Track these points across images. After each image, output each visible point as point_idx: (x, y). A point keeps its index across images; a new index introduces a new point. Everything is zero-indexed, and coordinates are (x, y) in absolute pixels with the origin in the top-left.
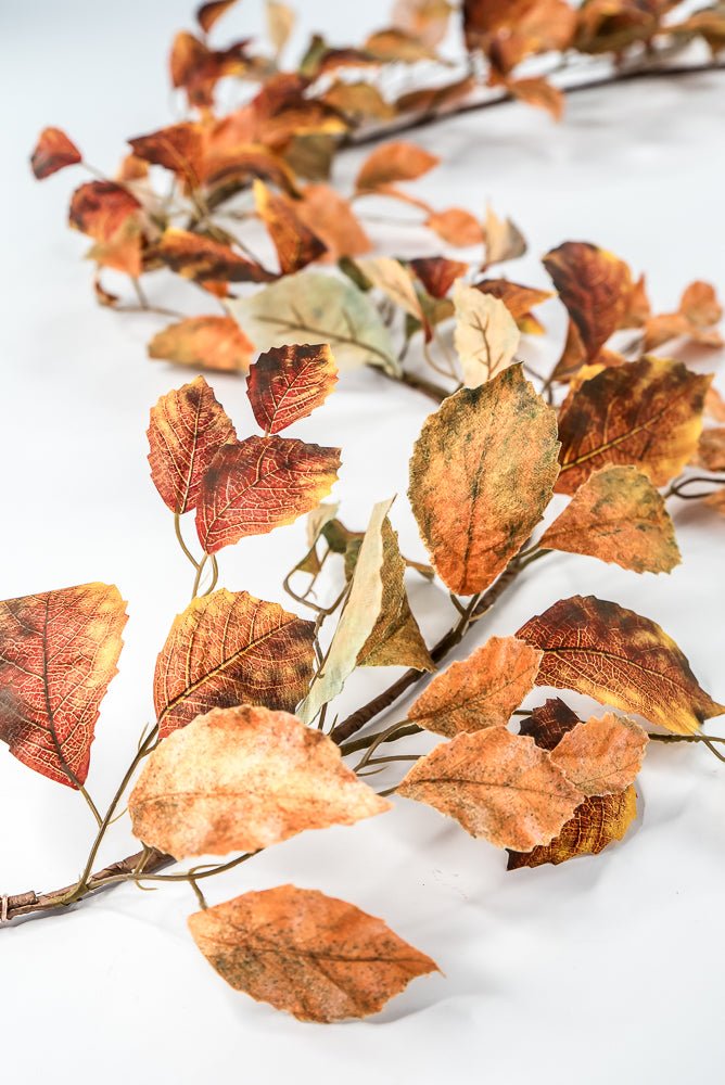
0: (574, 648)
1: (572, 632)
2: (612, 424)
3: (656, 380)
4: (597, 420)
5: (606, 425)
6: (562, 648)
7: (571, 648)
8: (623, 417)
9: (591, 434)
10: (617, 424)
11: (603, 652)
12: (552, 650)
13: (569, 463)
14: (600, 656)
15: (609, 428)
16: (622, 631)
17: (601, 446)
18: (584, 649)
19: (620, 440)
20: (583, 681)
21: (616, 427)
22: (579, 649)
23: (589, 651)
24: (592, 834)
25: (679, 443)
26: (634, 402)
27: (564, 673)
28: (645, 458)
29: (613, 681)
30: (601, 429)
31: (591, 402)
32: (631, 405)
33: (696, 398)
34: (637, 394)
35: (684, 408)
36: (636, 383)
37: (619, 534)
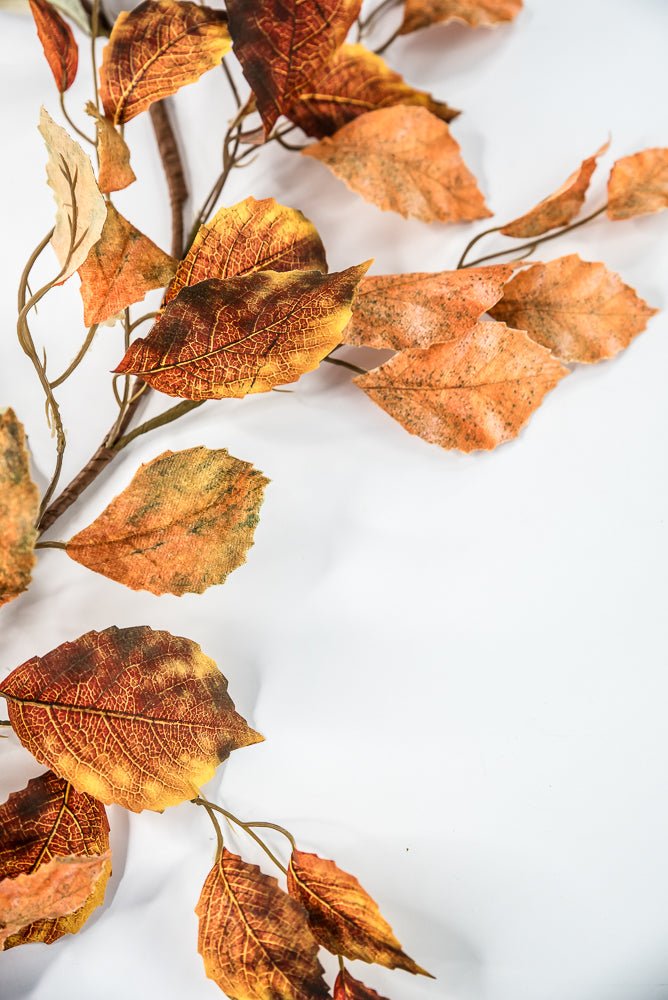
0: (71, 706)
1: (70, 687)
2: (222, 328)
3: (277, 290)
4: (202, 327)
5: (214, 330)
6: (57, 704)
7: (67, 705)
8: (235, 324)
9: (190, 344)
10: (228, 329)
11: (103, 711)
12: (46, 703)
14: (99, 716)
15: (217, 333)
16: (143, 666)
17: (207, 352)
18: (81, 707)
19: (232, 345)
20: (67, 757)
21: (227, 332)
22: (76, 707)
23: (87, 710)
24: (45, 927)
25: (316, 337)
26: (248, 312)
27: (50, 742)
28: (270, 355)
29: (102, 756)
30: (205, 338)
31: (193, 309)
32: (245, 314)
33: (344, 288)
34: (252, 304)
35: (324, 302)
36: (249, 295)
37: (160, 549)
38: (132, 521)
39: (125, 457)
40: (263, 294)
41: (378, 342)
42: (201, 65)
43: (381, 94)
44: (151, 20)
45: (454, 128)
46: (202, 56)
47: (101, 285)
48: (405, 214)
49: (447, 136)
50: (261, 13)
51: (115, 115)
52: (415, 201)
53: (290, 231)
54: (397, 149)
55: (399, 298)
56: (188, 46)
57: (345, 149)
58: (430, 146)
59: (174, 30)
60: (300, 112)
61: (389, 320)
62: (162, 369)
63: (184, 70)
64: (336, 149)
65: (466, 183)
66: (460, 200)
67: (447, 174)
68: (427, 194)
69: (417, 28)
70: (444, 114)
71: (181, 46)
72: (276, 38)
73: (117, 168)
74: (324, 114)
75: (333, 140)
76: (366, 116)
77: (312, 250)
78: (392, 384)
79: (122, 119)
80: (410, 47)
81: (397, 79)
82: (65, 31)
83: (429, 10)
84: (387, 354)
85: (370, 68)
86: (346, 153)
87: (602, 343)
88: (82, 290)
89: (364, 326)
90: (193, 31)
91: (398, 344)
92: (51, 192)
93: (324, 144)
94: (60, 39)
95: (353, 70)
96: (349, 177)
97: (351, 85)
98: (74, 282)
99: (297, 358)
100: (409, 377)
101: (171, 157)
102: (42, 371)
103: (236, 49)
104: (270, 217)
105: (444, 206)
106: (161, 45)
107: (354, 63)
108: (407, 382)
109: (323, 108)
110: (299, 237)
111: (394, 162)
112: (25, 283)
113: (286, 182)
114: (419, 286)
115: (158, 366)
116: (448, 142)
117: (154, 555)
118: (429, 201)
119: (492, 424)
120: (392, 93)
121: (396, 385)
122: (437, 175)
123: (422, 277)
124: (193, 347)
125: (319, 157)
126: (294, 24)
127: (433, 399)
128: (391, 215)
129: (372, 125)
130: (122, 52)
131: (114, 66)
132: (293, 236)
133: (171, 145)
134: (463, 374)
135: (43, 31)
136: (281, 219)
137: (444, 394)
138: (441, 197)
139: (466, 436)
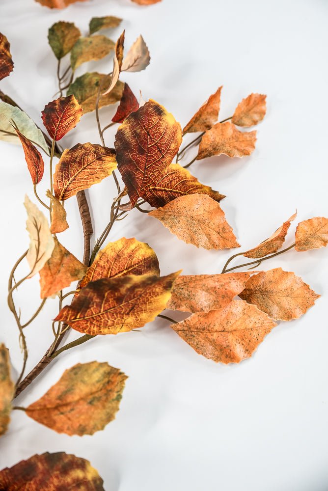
2: (107, 301)
3: (135, 284)
4: (98, 300)
5: (104, 302)
8: (114, 299)
9: (92, 309)
10: (111, 301)
13: (79, 318)
15: (105, 303)
17: (100, 312)
19: (112, 309)
21: (110, 303)
25: (154, 306)
26: (121, 294)
28: (130, 314)
30: (99, 305)
31: (94, 292)
32: (119, 295)
33: (168, 283)
34: (123, 290)
35: (158, 289)
36: (122, 286)
37: (73, 412)
38: (60, 398)
39: (57, 361)
40: (128, 286)
41: (184, 308)
42: (102, 175)
43: (188, 187)
44: (80, 153)
45: (222, 204)
46: (103, 170)
47: (50, 279)
48: (198, 246)
49: (219, 208)
50: (132, 151)
51: (60, 196)
52: (203, 239)
53: (142, 253)
54: (195, 214)
55: (194, 287)
56: (97, 165)
57: (169, 213)
58: (210, 213)
59: (90, 158)
60: (148, 195)
61: (189, 298)
62: (77, 320)
63: (94, 177)
64: (165, 213)
65: (227, 230)
66: (224, 238)
67: (218, 226)
68: (208, 236)
69: (205, 157)
70: (217, 197)
71: (93, 166)
72: (138, 162)
73: (60, 222)
74: (160, 196)
75: (164, 209)
76: (180, 198)
77: (153, 263)
78: (190, 329)
79: (63, 198)
80: (201, 165)
81: (195, 180)
82: (38, 156)
83: (211, 149)
84: (187, 315)
85: (182, 175)
86: (170, 215)
87: (293, 311)
88: (40, 281)
89: (177, 300)
90: (99, 159)
91: (193, 310)
92: (27, 233)
93: (160, 210)
94: (36, 160)
95: (174, 175)
96: (171, 227)
97: (173, 183)
98: (37, 277)
99: (144, 316)
100: (198, 325)
101: (85, 214)
102: (18, 320)
103: (119, 167)
104: (133, 247)
105: (217, 242)
106: (84, 164)
107: (174, 172)
108: (197, 328)
109: (160, 193)
110: (146, 256)
111: (193, 220)
112: (12, 276)
113: (140, 227)
114: (204, 282)
115: (75, 318)
116: (219, 211)
117: (69, 415)
118: (209, 239)
119: (239, 350)
120: (193, 186)
121: (192, 329)
122: (213, 227)
123: (206, 277)
124: (93, 309)
125: (157, 217)
126: (147, 156)
127: (210, 337)
128: (191, 246)
129: (183, 202)
130: (65, 167)
131: (61, 174)
132: (144, 255)
133: (85, 208)
134: (225, 325)
135: (28, 157)
136: (138, 248)
137: (215, 335)
138: (215, 237)
139: (226, 355)
